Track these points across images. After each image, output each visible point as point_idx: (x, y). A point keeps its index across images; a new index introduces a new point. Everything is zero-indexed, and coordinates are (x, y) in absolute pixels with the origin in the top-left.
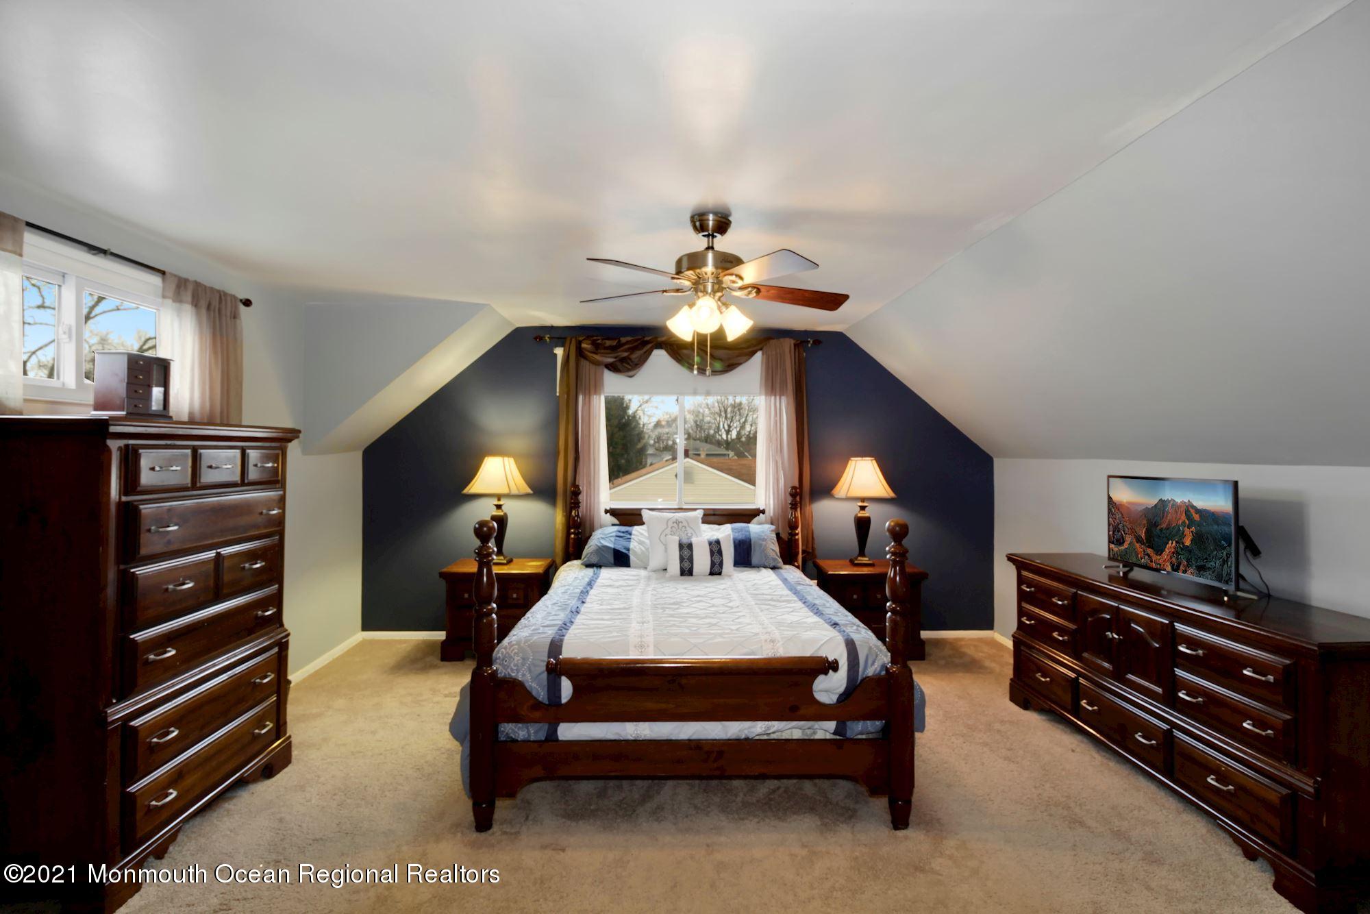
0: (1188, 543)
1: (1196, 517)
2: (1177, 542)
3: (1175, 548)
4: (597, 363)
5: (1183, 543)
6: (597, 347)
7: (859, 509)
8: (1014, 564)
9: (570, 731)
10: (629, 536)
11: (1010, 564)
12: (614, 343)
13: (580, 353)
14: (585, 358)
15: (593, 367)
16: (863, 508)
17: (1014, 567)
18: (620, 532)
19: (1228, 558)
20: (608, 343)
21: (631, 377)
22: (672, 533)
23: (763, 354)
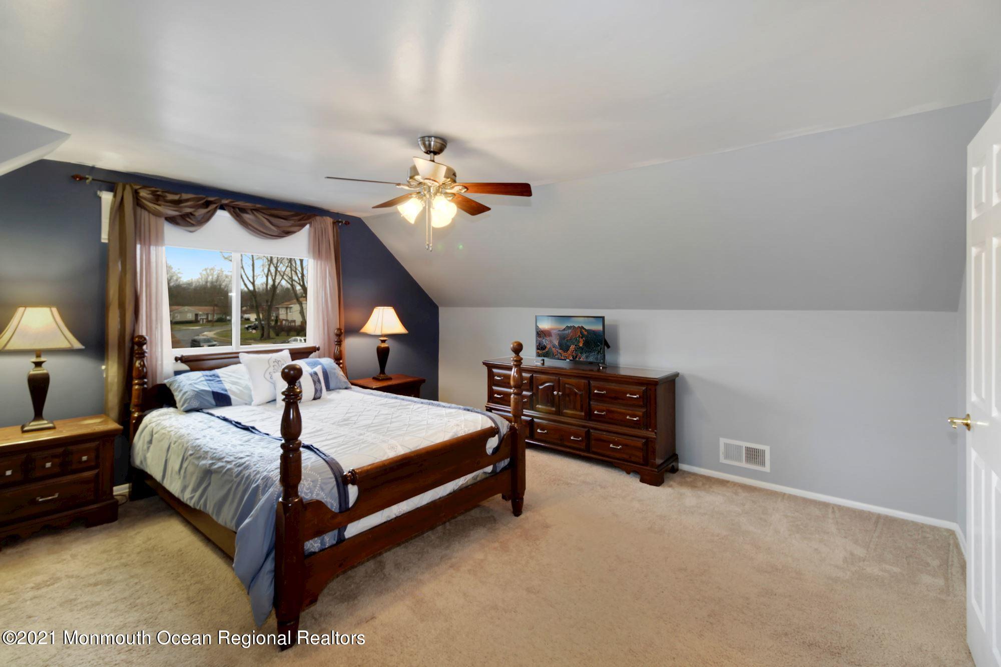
0: (581, 345)
1: (586, 333)
2: (575, 345)
3: (574, 348)
4: (157, 214)
5: (579, 346)
6: (157, 198)
7: (380, 342)
8: (486, 366)
9: (353, 529)
10: (218, 379)
11: (484, 366)
12: (176, 197)
13: (138, 202)
14: (143, 207)
15: (153, 218)
16: (383, 341)
17: (487, 367)
18: (207, 376)
19: (601, 349)
20: (171, 197)
21: (191, 232)
22: (275, 370)
23: (310, 226)
